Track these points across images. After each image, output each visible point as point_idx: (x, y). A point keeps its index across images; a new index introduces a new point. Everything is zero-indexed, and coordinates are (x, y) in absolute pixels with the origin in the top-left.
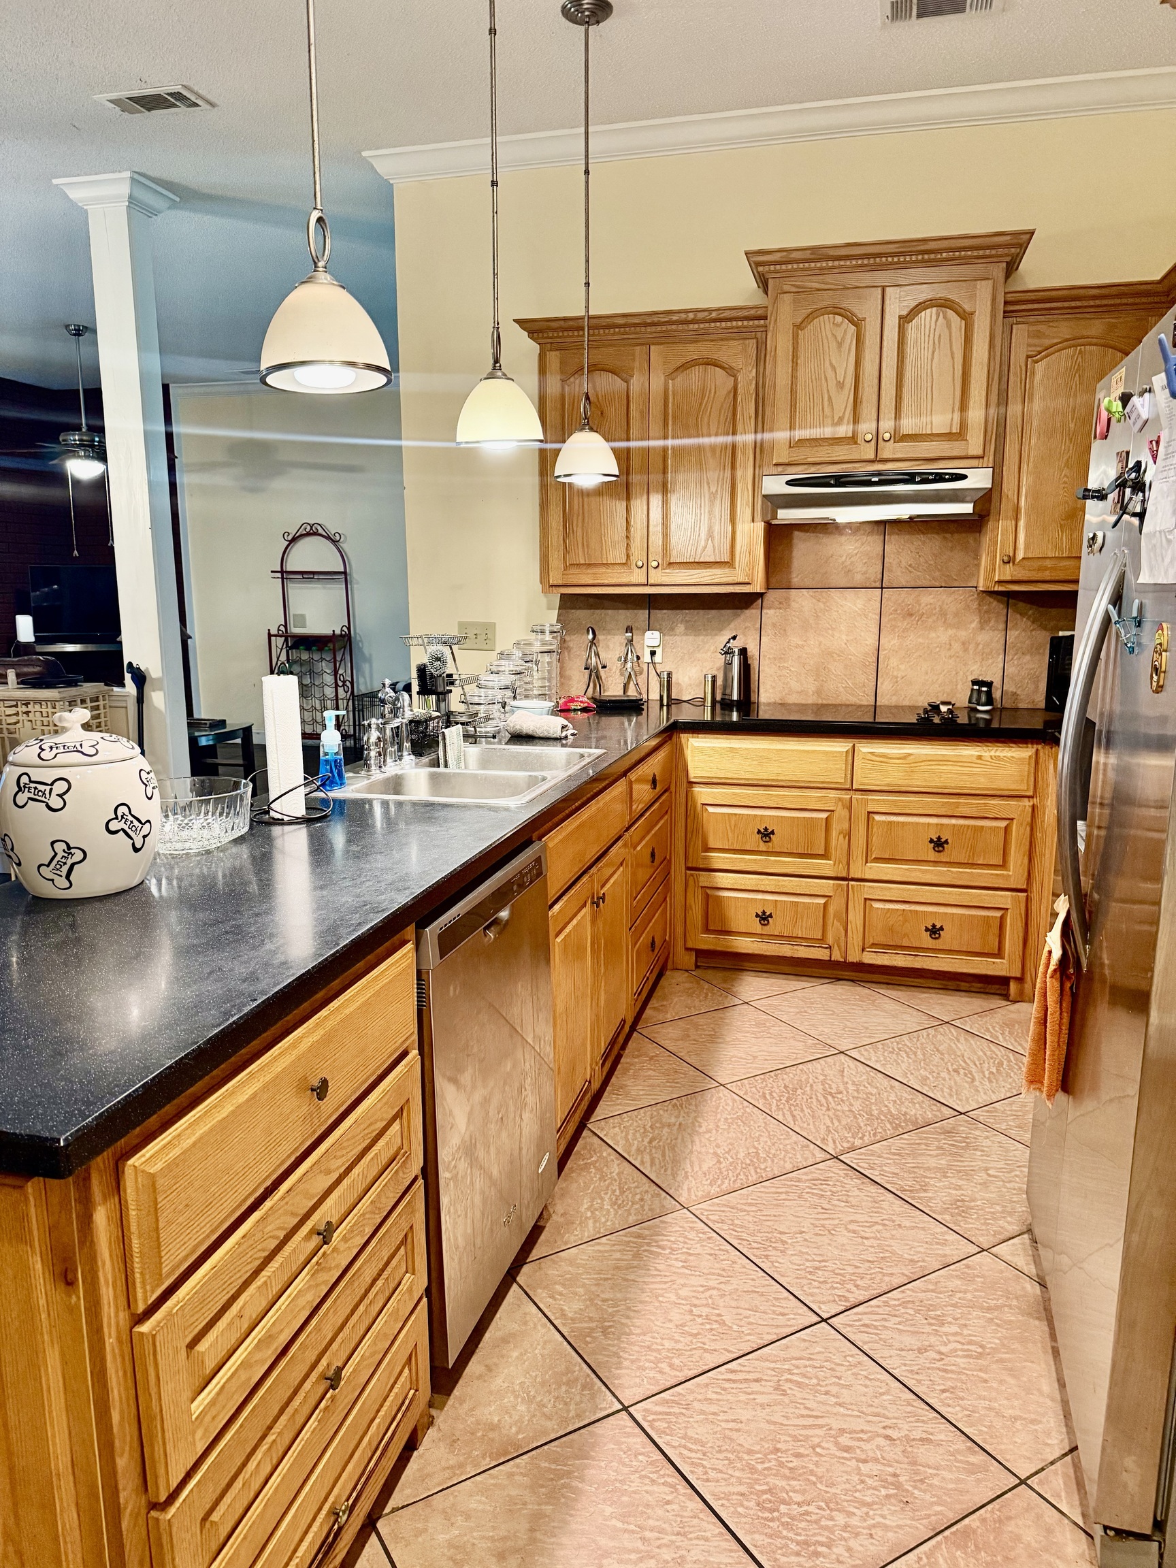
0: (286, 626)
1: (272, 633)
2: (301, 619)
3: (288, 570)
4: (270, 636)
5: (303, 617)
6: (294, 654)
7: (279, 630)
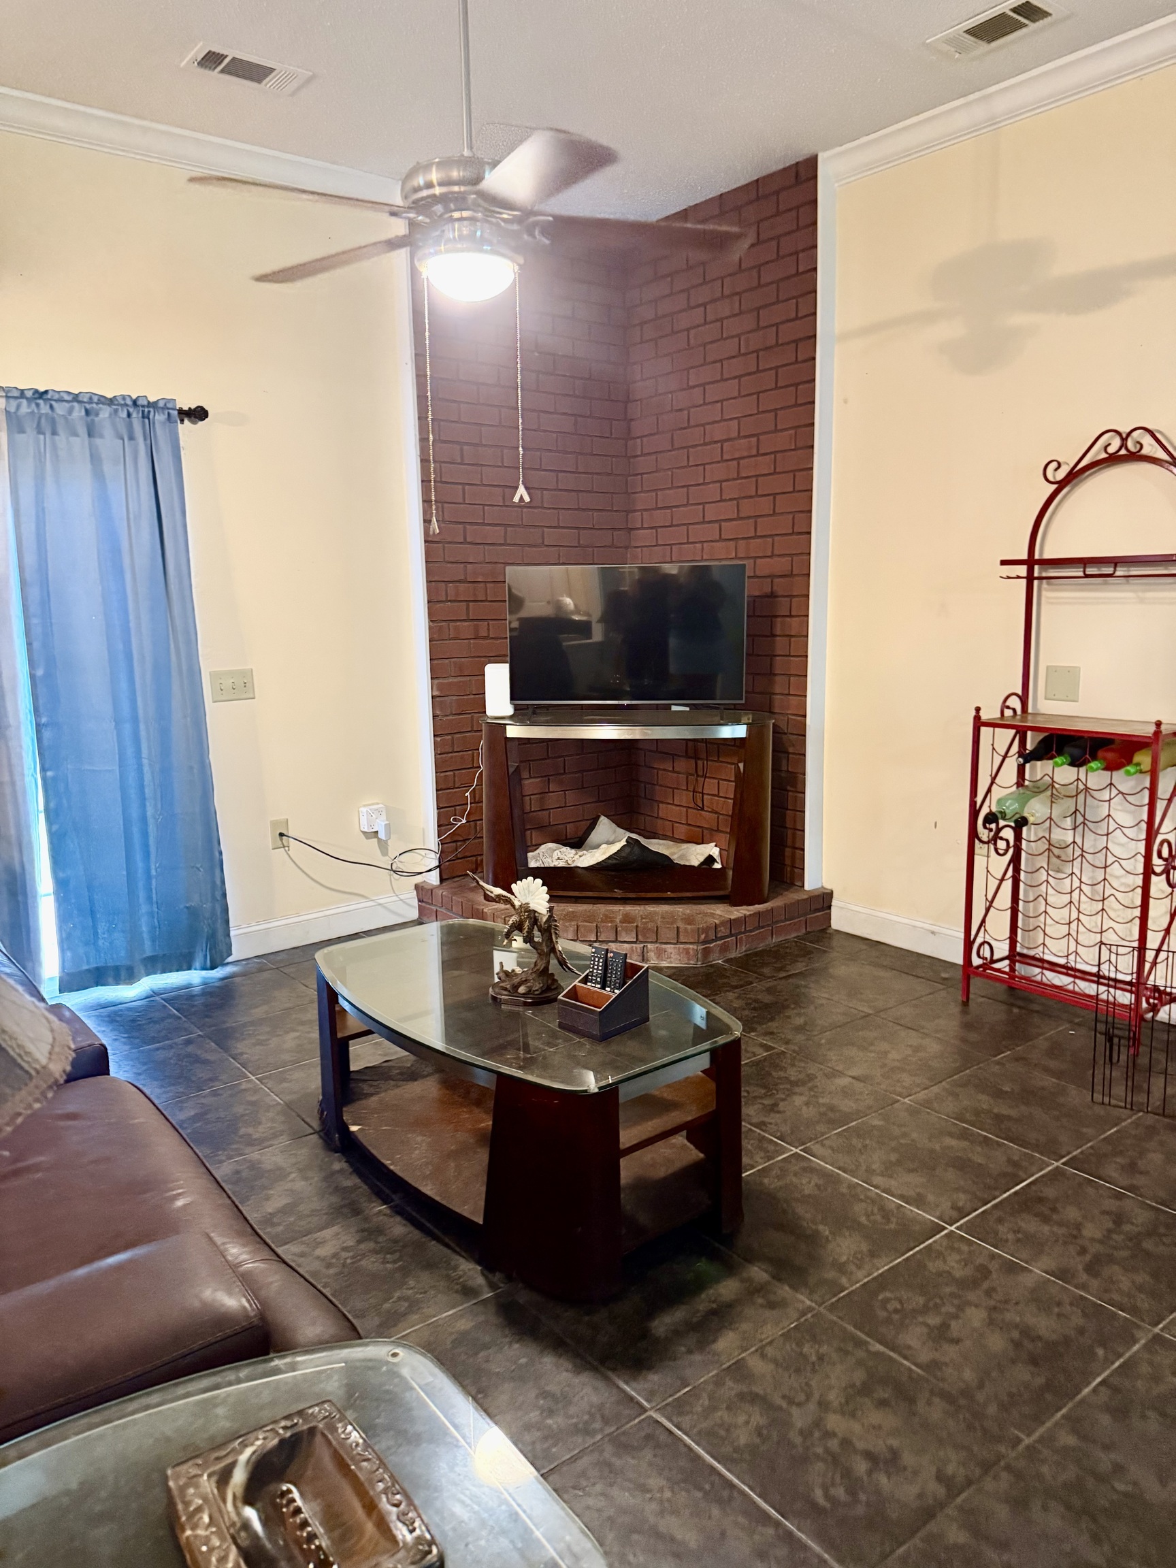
0: (1024, 699)
1: (984, 716)
2: (1068, 679)
3: (1047, 556)
4: (978, 723)
5: (1072, 674)
6: (1039, 770)
7: (1005, 706)
